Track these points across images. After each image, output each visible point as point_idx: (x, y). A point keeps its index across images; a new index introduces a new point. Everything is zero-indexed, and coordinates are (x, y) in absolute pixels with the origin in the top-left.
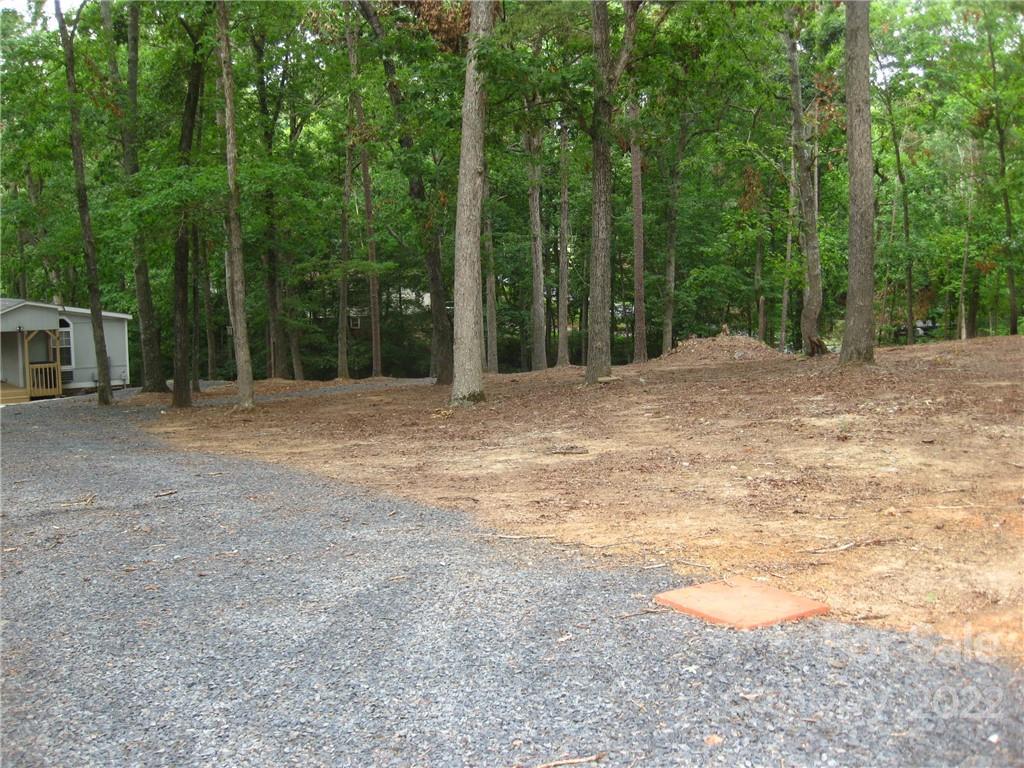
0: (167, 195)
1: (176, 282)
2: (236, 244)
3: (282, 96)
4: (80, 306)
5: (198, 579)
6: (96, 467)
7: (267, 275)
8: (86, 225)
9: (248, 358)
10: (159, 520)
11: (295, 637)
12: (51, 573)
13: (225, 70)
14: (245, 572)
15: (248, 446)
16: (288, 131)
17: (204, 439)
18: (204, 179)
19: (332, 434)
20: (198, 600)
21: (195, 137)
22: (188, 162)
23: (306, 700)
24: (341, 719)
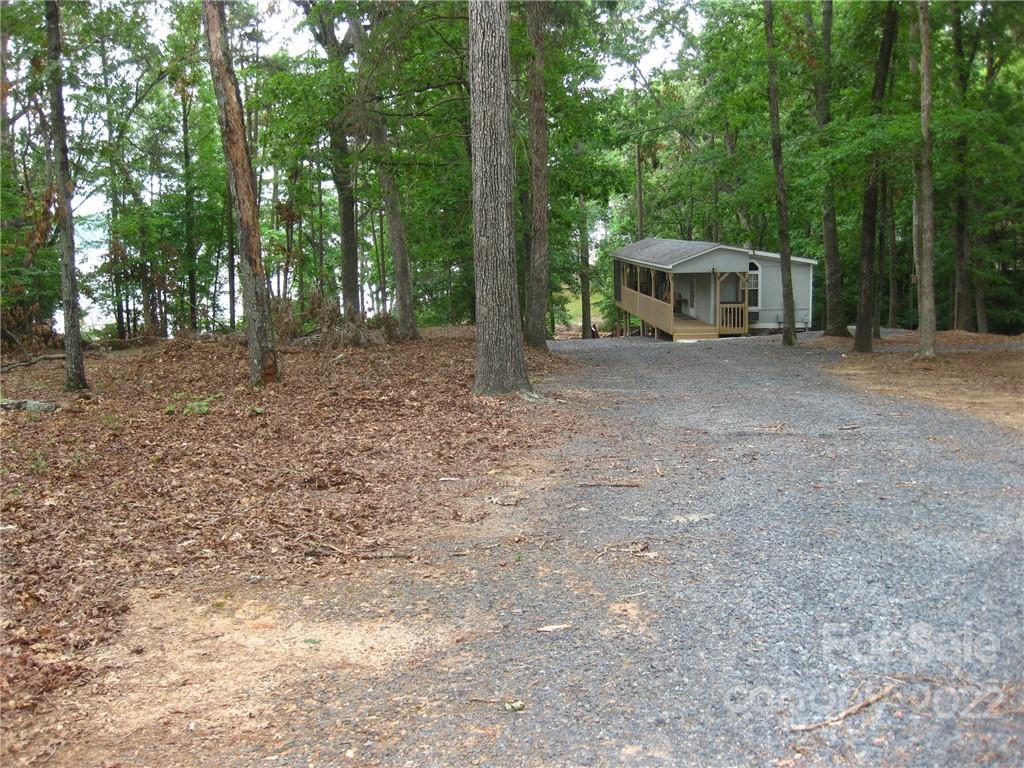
0: (860, 144)
1: (864, 229)
2: (927, 191)
3: (979, 36)
4: (768, 250)
5: (878, 501)
6: (783, 400)
7: (956, 223)
8: (779, 173)
9: (932, 307)
10: (843, 450)
11: (967, 559)
12: (748, 482)
13: (921, 16)
14: (923, 501)
15: (929, 393)
16: (984, 72)
17: (884, 383)
18: (896, 127)
19: (1016, 388)
20: (878, 518)
21: (888, 84)
22: (880, 110)
23: (972, 609)
24: (1005, 628)
